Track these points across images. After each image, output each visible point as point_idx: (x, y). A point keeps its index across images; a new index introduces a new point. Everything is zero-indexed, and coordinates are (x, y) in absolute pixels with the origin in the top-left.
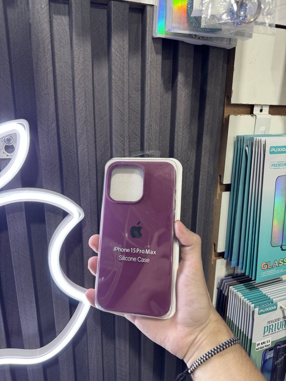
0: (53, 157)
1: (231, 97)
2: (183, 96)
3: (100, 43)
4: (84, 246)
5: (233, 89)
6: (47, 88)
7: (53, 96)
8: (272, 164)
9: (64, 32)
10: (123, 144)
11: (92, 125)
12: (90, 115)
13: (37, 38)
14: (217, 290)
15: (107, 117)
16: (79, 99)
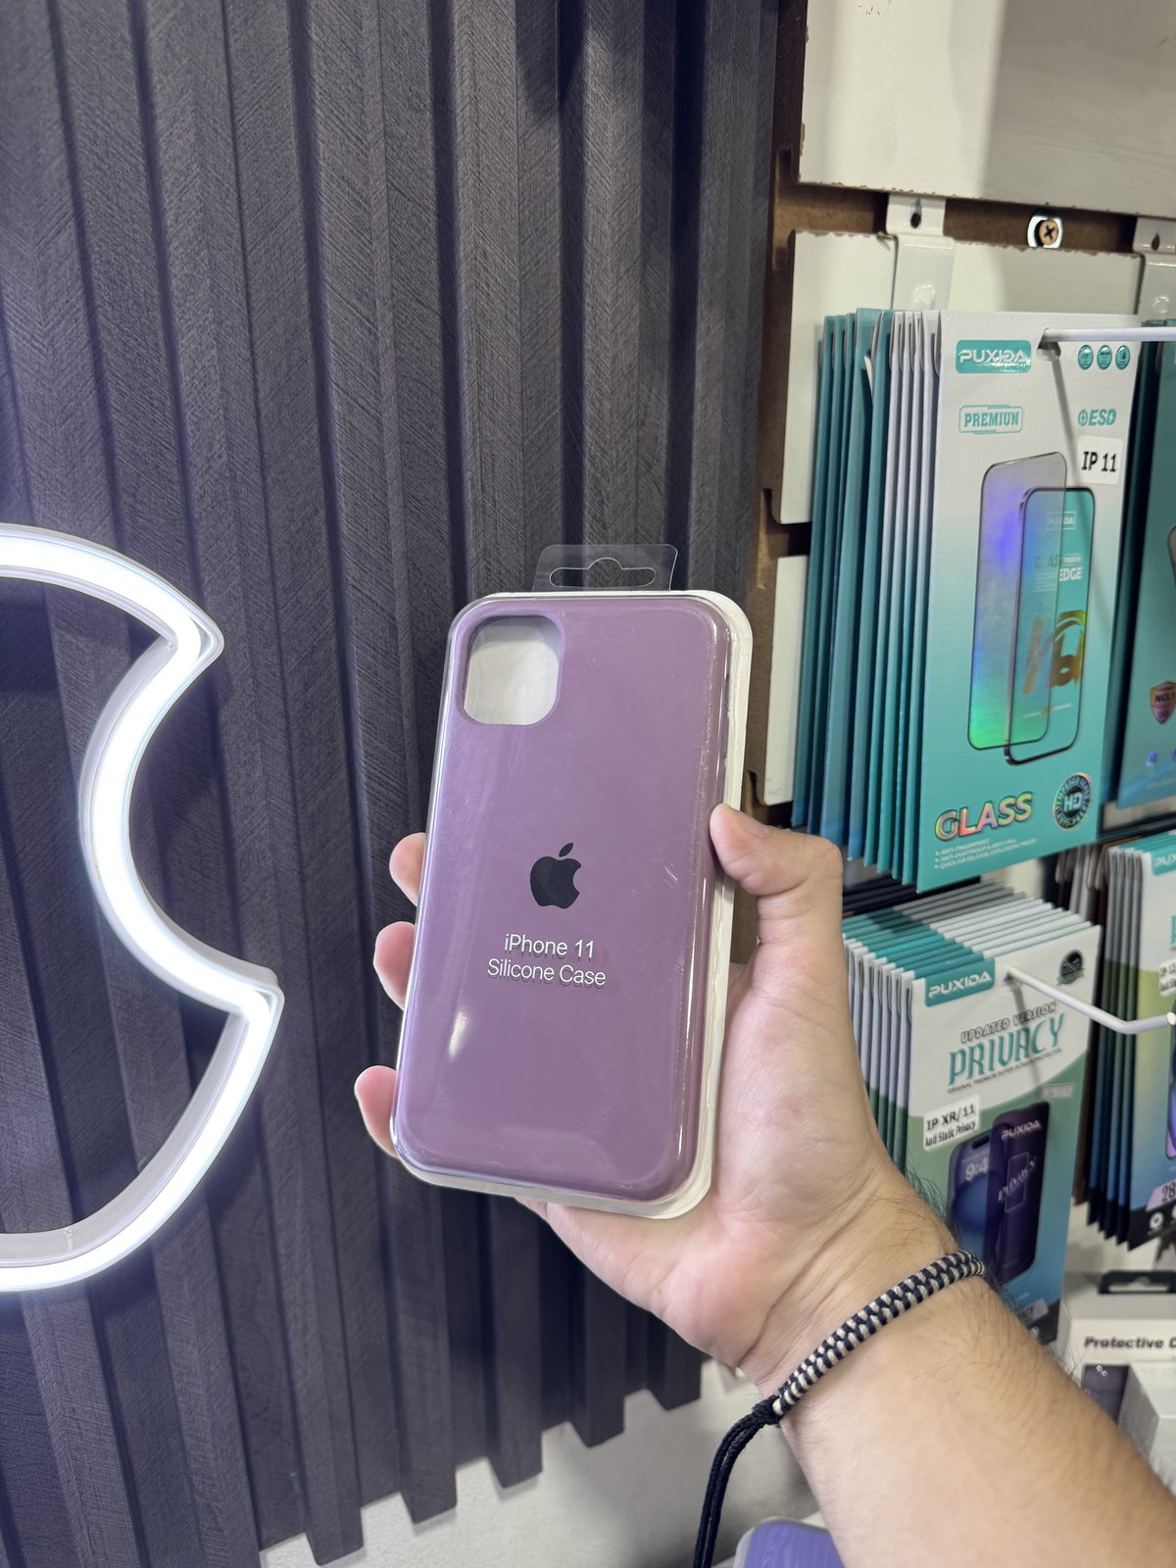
0: (70, 383)
1: (798, 153)
2: (610, 134)
5: (804, 120)
6: (24, 67)
7: (57, 106)
8: (967, 415)
10: (369, 330)
11: (234, 243)
12: (223, 196)
15: (292, 219)
16: (172, 125)
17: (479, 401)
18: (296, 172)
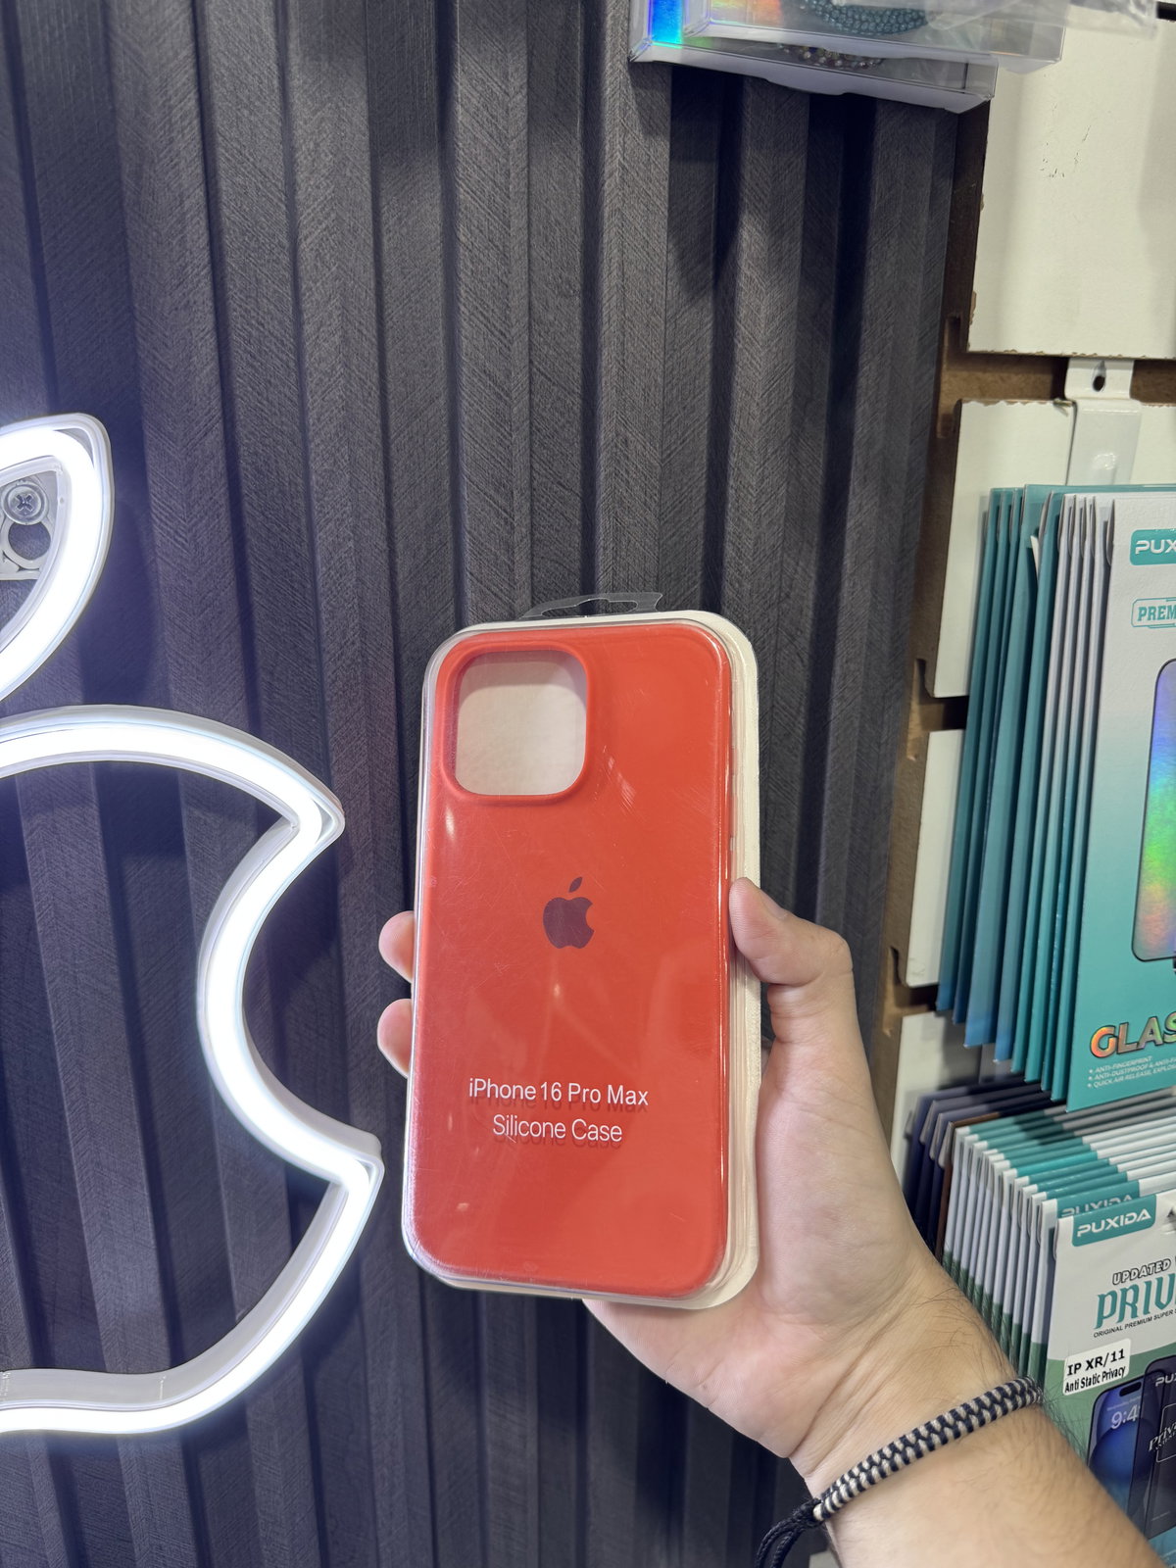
0: (210, 575)
1: (968, 321)
2: (763, 315)
3: (408, 87)
4: (345, 953)
5: (976, 288)
6: (181, 283)
7: (210, 318)
8: (1141, 609)
9: (252, 40)
10: (506, 519)
11: (375, 439)
12: (366, 394)
13: (136, 64)
14: (904, 1143)
15: (436, 408)
16: (319, 329)
18: (442, 362)
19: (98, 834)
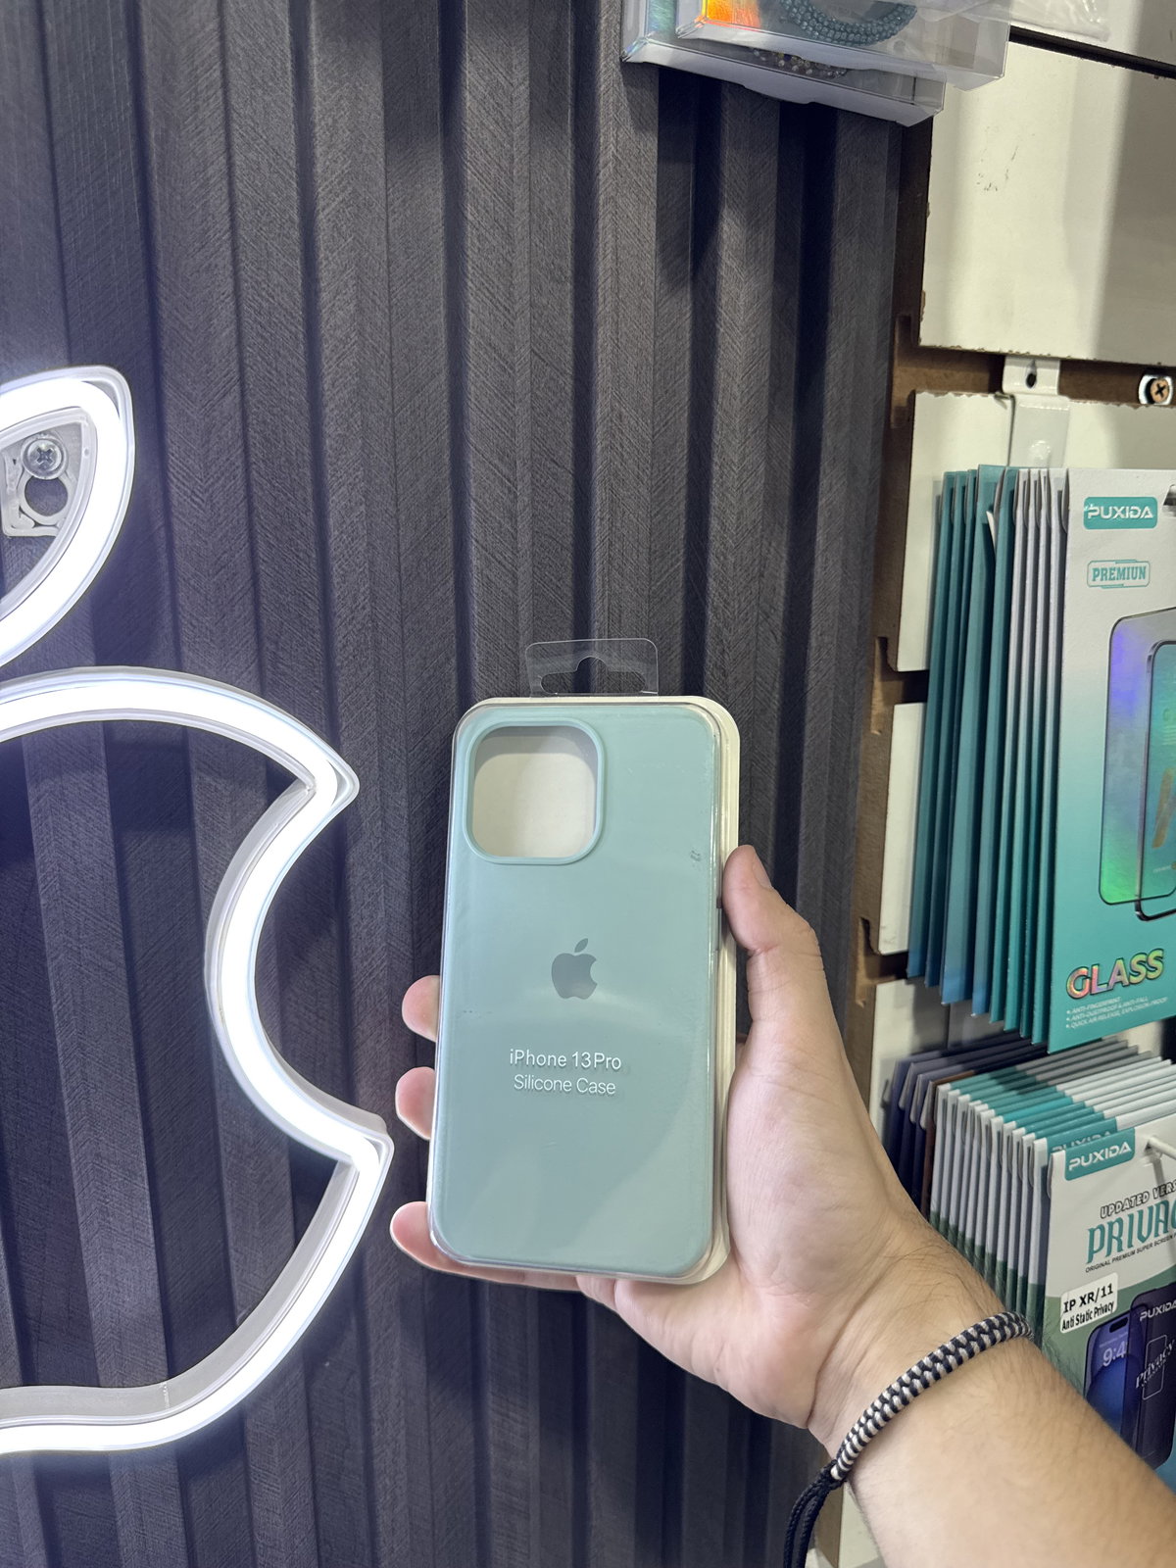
0: (225, 536)
1: (919, 319)
2: (742, 303)
5: (925, 288)
6: (203, 247)
7: (230, 280)
8: (1095, 570)
10: (510, 491)
11: (386, 406)
12: (379, 363)
14: (882, 1112)
15: (437, 383)
16: (335, 297)
17: (610, 556)
18: (443, 340)
19: (106, 801)
